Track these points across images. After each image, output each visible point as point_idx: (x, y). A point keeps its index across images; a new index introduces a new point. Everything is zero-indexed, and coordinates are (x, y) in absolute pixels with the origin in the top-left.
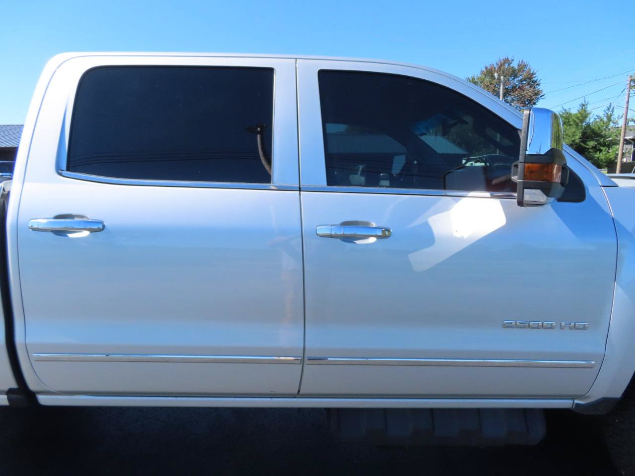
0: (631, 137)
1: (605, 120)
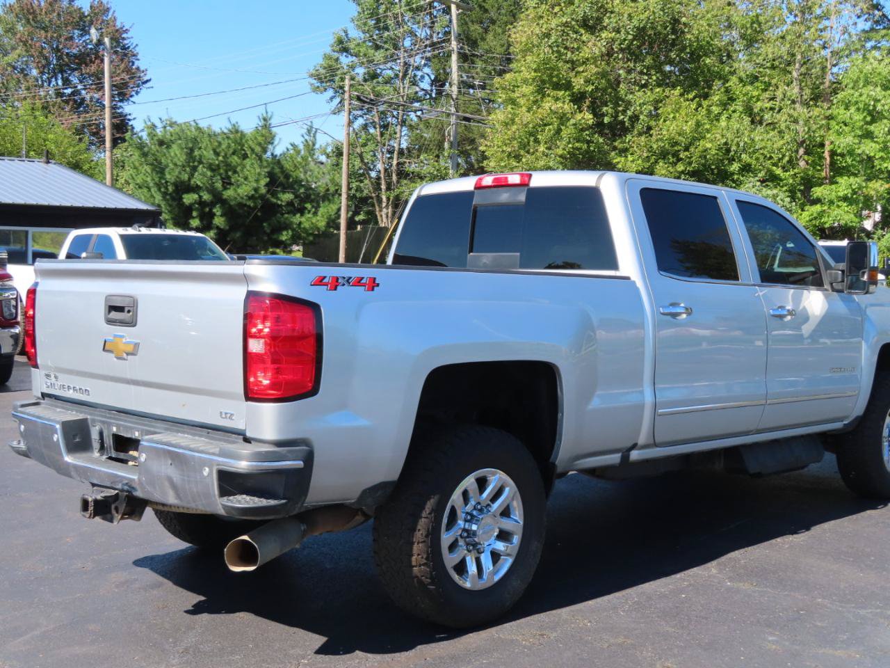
1: (304, 152)
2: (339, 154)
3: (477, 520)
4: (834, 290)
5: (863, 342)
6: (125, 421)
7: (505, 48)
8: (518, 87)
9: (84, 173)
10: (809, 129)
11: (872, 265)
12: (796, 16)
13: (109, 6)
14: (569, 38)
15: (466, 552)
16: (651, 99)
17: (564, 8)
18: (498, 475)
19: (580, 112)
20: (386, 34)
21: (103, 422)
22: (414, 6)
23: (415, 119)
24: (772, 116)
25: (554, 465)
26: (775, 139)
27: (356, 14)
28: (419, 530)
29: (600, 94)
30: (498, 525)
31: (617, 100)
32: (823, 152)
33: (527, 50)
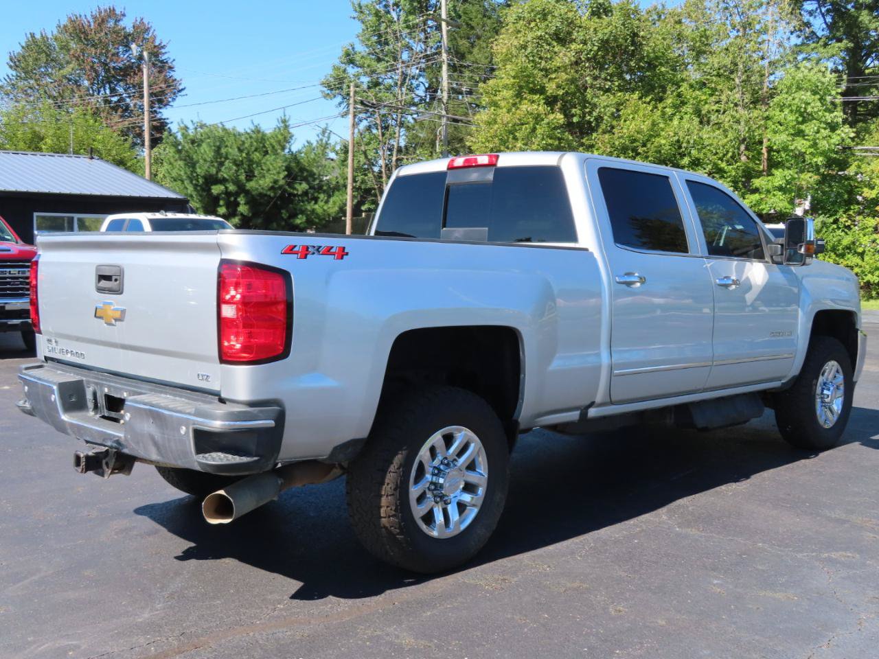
1: (318, 150)
2: (345, 150)
3: (444, 474)
4: (774, 262)
5: (800, 309)
6: (116, 382)
7: (489, 60)
8: (499, 91)
9: (127, 169)
10: (749, 129)
11: (808, 239)
12: (738, 31)
13: (149, 26)
14: (543, 49)
15: (433, 503)
16: (614, 102)
17: (539, 24)
18: (463, 433)
19: (553, 113)
20: (387, 48)
21: (97, 384)
22: (411, 23)
23: (412, 121)
24: (717, 117)
25: (517, 423)
26: (720, 137)
27: (361, 31)
28: (388, 484)
29: (570, 98)
30: (464, 478)
31: (584, 102)
32: (762, 149)
33: (507, 59)
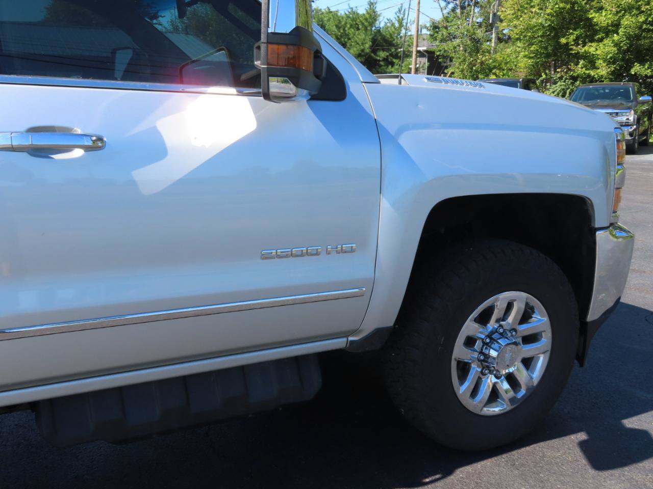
0: (425, 48)
1: (397, 25)
